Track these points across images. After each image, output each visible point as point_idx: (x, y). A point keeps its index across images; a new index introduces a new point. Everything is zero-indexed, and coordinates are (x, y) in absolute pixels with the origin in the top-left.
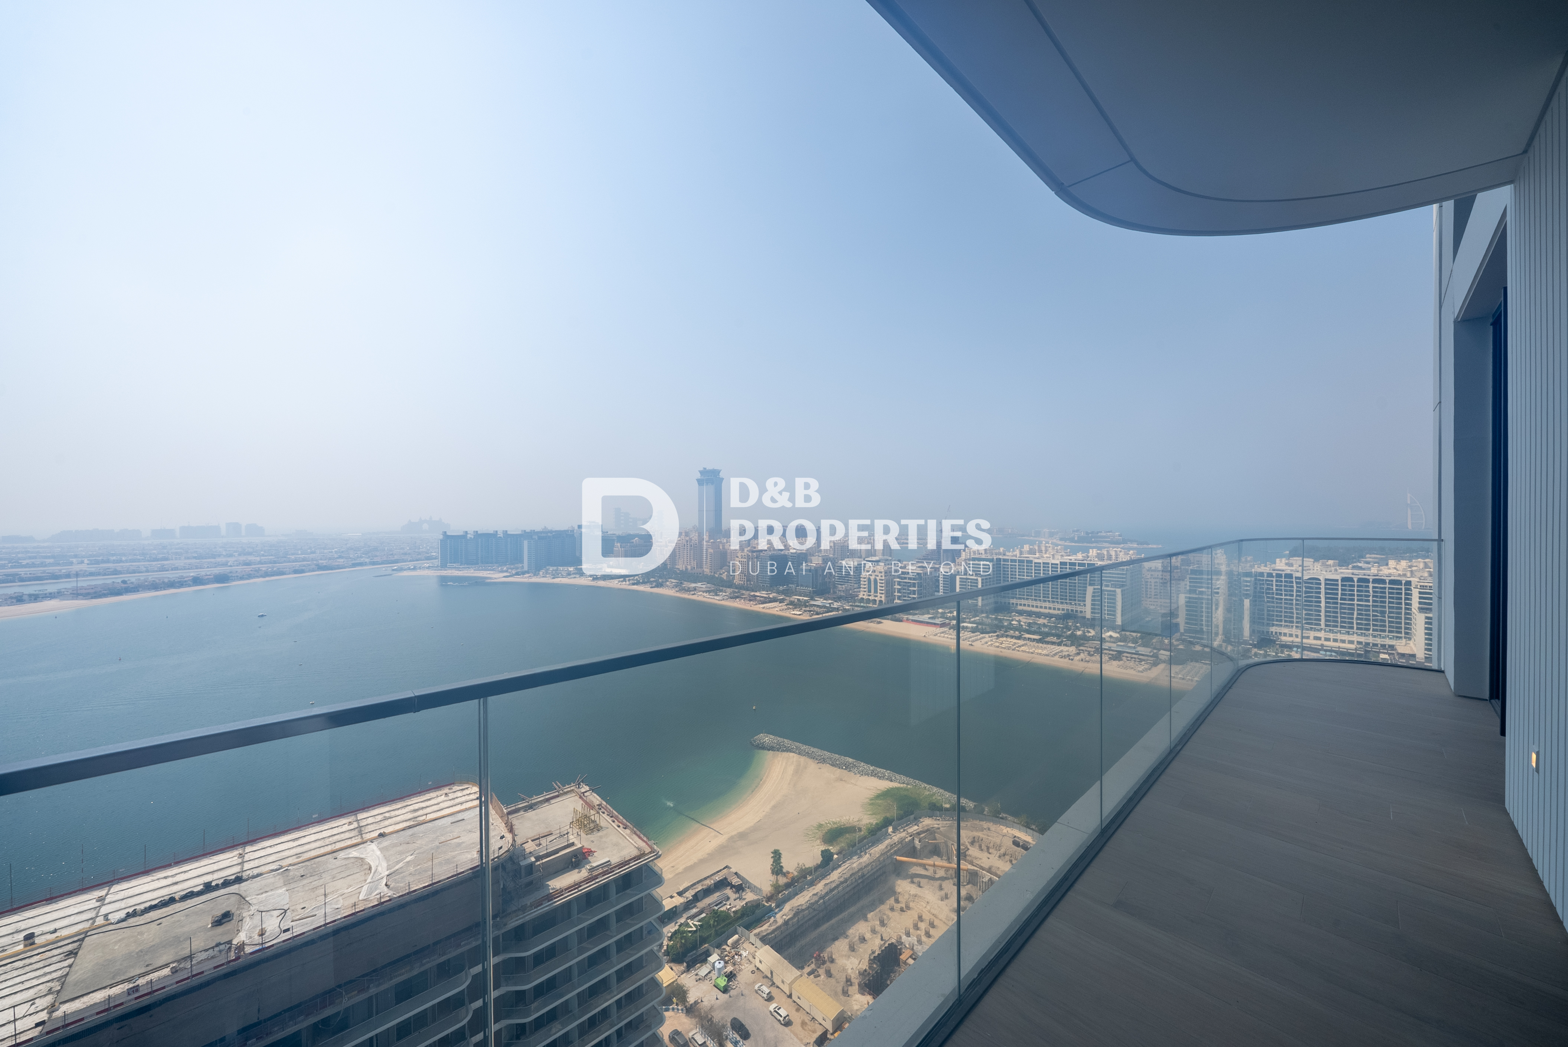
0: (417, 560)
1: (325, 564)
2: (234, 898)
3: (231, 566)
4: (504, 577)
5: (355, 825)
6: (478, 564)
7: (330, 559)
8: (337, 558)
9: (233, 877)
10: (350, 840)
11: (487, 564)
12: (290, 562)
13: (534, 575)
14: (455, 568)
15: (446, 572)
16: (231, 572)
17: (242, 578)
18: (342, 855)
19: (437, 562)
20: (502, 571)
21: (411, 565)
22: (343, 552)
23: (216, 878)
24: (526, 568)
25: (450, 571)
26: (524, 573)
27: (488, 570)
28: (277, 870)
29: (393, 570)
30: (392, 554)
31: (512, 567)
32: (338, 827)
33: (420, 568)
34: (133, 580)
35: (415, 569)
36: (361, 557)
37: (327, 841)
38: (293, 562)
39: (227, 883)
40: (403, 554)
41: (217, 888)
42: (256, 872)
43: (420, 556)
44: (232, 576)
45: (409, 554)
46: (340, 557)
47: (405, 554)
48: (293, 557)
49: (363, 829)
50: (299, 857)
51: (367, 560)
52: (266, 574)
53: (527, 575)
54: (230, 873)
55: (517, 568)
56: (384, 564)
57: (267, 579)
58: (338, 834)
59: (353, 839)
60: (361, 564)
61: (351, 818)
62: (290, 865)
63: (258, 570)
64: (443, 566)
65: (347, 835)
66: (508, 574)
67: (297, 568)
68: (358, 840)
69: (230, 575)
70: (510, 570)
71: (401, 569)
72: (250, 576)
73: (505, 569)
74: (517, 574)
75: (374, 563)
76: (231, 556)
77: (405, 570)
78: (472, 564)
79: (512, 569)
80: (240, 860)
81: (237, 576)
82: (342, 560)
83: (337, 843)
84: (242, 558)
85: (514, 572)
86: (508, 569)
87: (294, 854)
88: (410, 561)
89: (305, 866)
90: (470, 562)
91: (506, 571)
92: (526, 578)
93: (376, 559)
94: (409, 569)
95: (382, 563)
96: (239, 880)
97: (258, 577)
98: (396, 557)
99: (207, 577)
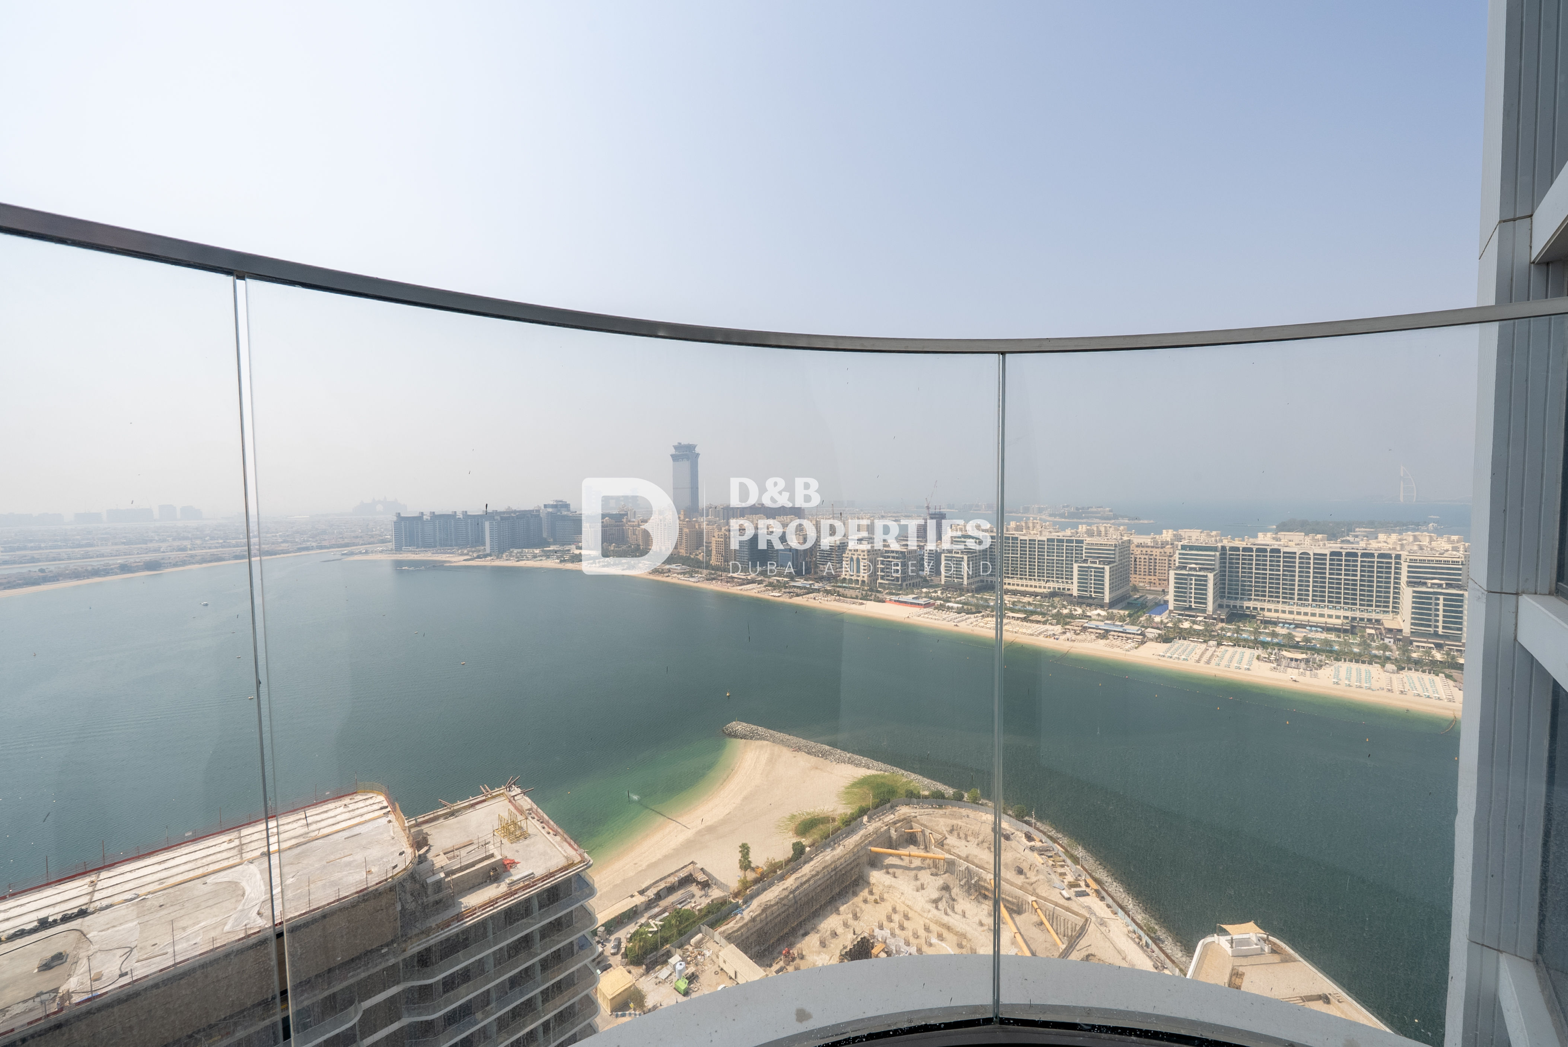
0: (369, 544)
1: (266, 549)
2: (74, 936)
3: (164, 552)
4: (464, 560)
5: (237, 842)
6: (435, 546)
7: (273, 543)
8: (282, 542)
9: (76, 911)
10: (227, 861)
11: (446, 546)
12: (230, 547)
13: (497, 558)
14: (411, 551)
15: (401, 556)
16: (163, 559)
17: (175, 565)
18: (210, 880)
19: (391, 546)
20: (462, 554)
21: (362, 549)
22: (288, 536)
23: (53, 913)
24: (488, 551)
25: (406, 555)
26: (486, 556)
27: (448, 553)
28: (131, 900)
29: (343, 554)
30: (342, 538)
31: (473, 549)
32: (215, 845)
33: (372, 552)
34: (52, 568)
35: (367, 552)
36: (308, 541)
37: (199, 863)
38: (234, 546)
39: (66, 919)
40: (354, 537)
41: (55, 923)
42: (105, 903)
43: (372, 539)
44: (164, 563)
45: (361, 537)
46: (285, 541)
47: (357, 537)
48: (234, 542)
49: (244, 847)
50: (162, 883)
51: (314, 544)
52: (203, 561)
53: (489, 558)
54: (72, 907)
55: (480, 551)
56: (333, 548)
57: (204, 565)
58: (214, 854)
59: (231, 859)
60: (307, 549)
61: (233, 835)
62: (149, 893)
63: (192, 556)
64: (398, 549)
65: (225, 855)
66: (469, 557)
67: (238, 554)
68: (237, 860)
69: (162, 561)
70: (471, 554)
71: (352, 554)
72: (184, 563)
73: (465, 551)
74: (479, 557)
75: (321, 547)
76: (164, 541)
77: (356, 554)
78: (429, 547)
79: (473, 552)
80: (91, 889)
81: (170, 563)
82: (287, 545)
83: (211, 865)
84: (177, 543)
85: (475, 555)
86: (469, 552)
87: (158, 879)
88: (362, 545)
89: (167, 893)
90: (427, 545)
91: (467, 554)
92: (488, 561)
93: (324, 543)
94: (360, 553)
95: (331, 547)
96: (82, 913)
97: (193, 563)
98: (346, 541)
99: (136, 564)
